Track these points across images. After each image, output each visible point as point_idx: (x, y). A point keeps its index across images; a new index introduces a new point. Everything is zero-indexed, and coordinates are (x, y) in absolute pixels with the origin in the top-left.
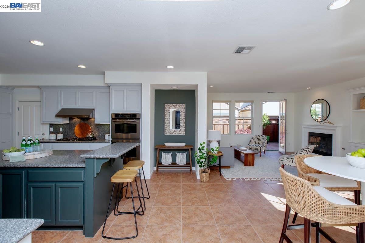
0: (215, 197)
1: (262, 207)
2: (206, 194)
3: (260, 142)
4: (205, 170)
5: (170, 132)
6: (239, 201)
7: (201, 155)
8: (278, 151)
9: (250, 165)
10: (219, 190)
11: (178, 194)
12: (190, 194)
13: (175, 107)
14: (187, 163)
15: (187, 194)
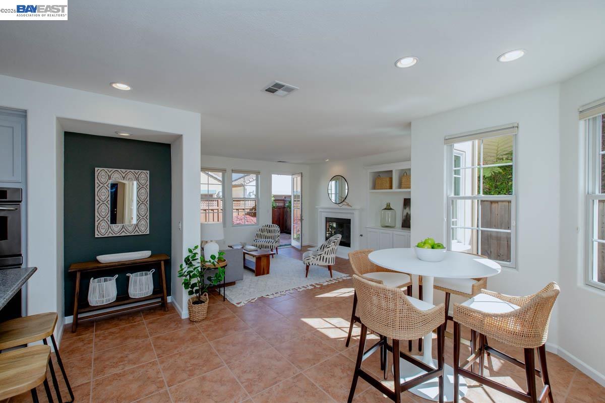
0: (228, 344)
1: (304, 337)
2: (211, 343)
3: (269, 234)
4: (199, 297)
5: (110, 230)
6: (269, 339)
7: (192, 272)
8: (290, 245)
9: (263, 274)
10: (231, 329)
11: (150, 363)
12: (178, 356)
13: (124, 175)
14: (155, 292)
15: (171, 357)
